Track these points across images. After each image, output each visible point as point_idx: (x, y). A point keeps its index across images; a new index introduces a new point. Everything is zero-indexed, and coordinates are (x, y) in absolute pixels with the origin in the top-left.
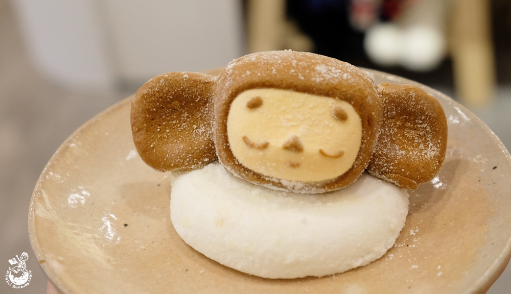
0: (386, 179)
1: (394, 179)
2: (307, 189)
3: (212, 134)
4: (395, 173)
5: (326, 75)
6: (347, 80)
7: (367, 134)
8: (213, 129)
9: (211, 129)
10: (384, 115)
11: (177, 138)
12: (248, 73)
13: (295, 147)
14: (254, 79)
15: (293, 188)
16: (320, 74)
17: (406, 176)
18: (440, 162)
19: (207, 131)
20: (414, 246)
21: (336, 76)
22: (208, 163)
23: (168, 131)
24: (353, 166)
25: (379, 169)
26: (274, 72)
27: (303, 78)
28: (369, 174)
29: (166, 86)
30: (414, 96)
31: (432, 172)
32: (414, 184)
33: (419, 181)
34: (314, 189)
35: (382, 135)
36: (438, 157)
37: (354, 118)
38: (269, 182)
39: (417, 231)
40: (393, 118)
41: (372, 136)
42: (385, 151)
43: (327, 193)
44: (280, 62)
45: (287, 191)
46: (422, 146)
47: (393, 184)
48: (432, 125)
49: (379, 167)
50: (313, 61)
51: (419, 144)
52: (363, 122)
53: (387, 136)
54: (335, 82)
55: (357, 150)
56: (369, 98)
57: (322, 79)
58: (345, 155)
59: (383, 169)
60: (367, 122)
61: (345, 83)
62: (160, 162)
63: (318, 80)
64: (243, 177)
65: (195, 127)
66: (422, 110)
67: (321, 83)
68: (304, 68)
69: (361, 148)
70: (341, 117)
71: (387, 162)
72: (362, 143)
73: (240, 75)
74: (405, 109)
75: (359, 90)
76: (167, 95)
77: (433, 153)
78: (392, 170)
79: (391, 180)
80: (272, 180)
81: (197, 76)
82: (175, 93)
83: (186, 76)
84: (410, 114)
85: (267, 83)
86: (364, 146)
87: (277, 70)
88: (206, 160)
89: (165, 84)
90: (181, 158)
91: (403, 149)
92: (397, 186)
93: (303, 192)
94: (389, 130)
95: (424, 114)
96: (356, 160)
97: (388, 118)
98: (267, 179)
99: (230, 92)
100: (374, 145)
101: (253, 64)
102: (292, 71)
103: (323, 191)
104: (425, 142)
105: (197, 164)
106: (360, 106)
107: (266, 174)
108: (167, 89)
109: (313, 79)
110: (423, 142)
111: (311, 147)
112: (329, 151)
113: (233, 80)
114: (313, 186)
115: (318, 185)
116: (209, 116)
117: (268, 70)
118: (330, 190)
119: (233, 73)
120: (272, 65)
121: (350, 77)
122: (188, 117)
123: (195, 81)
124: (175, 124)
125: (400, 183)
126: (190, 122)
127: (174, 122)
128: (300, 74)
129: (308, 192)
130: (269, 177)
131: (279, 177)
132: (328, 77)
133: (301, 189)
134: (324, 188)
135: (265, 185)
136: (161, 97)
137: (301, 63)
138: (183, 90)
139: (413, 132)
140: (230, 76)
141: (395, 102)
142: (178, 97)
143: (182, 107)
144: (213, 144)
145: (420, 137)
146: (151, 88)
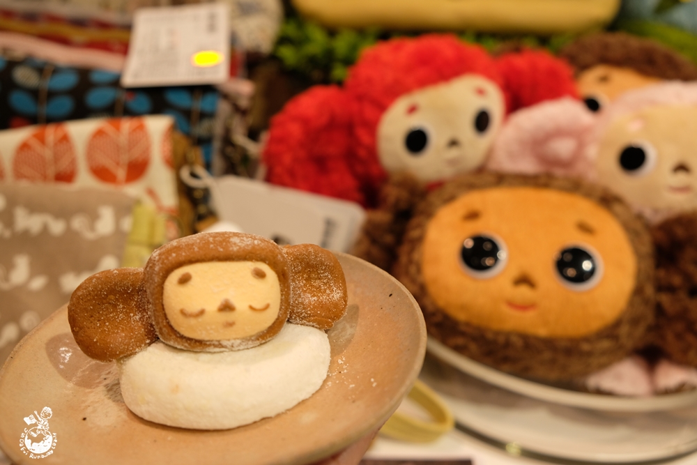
0: (307, 323)
1: (313, 321)
2: (244, 344)
3: (149, 317)
4: (313, 316)
5: (240, 244)
6: (258, 245)
7: (284, 286)
8: (149, 313)
9: (147, 313)
10: (292, 271)
11: (118, 329)
12: (174, 255)
13: (227, 307)
14: (180, 259)
15: (232, 346)
16: (235, 244)
17: (323, 317)
18: (346, 301)
19: (144, 316)
20: (345, 371)
21: (248, 243)
22: (149, 344)
23: (107, 324)
24: (279, 316)
25: (299, 316)
26: (196, 249)
27: (222, 250)
28: (291, 322)
29: (99, 284)
30: (312, 251)
31: (342, 310)
32: (331, 323)
33: (333, 320)
34: (250, 342)
35: (294, 288)
36: (343, 297)
37: (271, 275)
38: (210, 345)
39: (344, 359)
40: (299, 272)
41: (288, 287)
42: (300, 300)
43: (261, 344)
44: (198, 241)
45: (227, 350)
46: (328, 291)
47: (313, 326)
48: (331, 273)
49: (299, 314)
50: (226, 236)
51: (325, 290)
52: (279, 277)
53: (299, 288)
54: (250, 248)
55: (279, 301)
56: (279, 256)
57: (238, 247)
58: (271, 306)
59: (303, 315)
60: (283, 277)
61: (258, 248)
62: (106, 353)
63: (235, 249)
64: (185, 347)
65: (132, 315)
66: (321, 261)
67: (238, 251)
68: (221, 242)
69: (281, 299)
70: (260, 275)
71: (304, 308)
72: (282, 295)
73: (167, 258)
74: (308, 263)
75: (270, 251)
76: (101, 291)
77: (338, 295)
78: (310, 314)
79: (311, 323)
80: (212, 343)
81: (126, 269)
82: (108, 288)
83: (115, 271)
84: (312, 266)
85: (193, 260)
86: (283, 297)
87: (199, 248)
88: (148, 341)
89: (98, 282)
90: (125, 345)
91: (314, 296)
92: (316, 327)
93: (242, 347)
94: (299, 282)
95: (324, 265)
96: (280, 310)
97: (296, 273)
98: (208, 343)
99: (161, 274)
100: (291, 296)
101: (176, 247)
102: (212, 246)
103: (258, 343)
104: (330, 287)
105: (141, 346)
106: (274, 265)
107: (206, 339)
108: (100, 286)
109: (231, 249)
110: (328, 288)
111: (241, 305)
112: (257, 305)
113: (162, 264)
114: (249, 340)
115: (253, 338)
116: (144, 303)
117: (191, 249)
118: (264, 341)
119: (160, 259)
120: (193, 245)
121: (260, 242)
122: (124, 308)
123: (124, 274)
124: (113, 317)
125: (319, 324)
126: (126, 312)
127: (111, 315)
128: (219, 247)
129: (246, 347)
130: (209, 341)
131: (218, 339)
132: (242, 245)
133: (239, 345)
134: (258, 340)
135: (207, 350)
136: (96, 295)
137: (217, 239)
138: (116, 284)
139: (318, 281)
140: (158, 261)
141: (298, 259)
142: (112, 291)
143: (117, 300)
144: (152, 326)
145: (325, 284)
146: (86, 289)
